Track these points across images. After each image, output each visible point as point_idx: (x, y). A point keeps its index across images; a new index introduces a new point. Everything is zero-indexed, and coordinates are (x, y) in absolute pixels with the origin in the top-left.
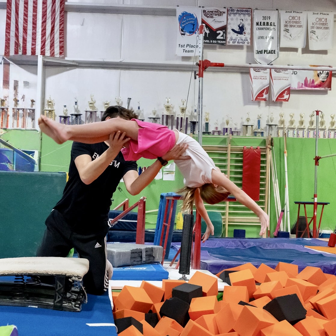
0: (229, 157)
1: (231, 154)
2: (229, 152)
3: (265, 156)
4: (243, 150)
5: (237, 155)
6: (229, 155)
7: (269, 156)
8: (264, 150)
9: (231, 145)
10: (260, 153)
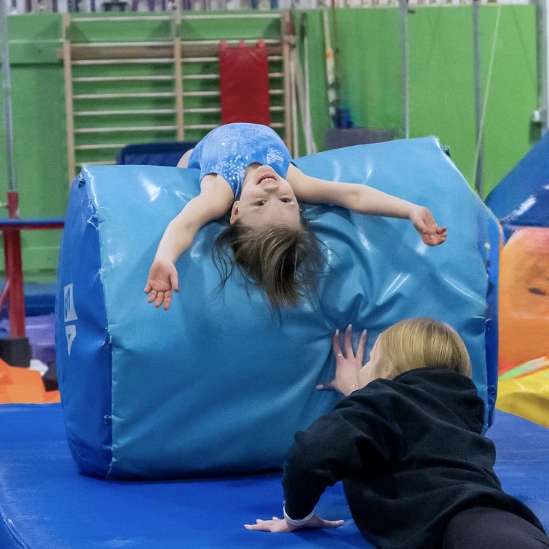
0: (178, 76)
1: (184, 64)
2: (178, 60)
3: (279, 65)
4: (218, 52)
5: (206, 67)
6: (178, 68)
7: (291, 65)
8: (277, 49)
9: (182, 40)
10: (266, 58)
